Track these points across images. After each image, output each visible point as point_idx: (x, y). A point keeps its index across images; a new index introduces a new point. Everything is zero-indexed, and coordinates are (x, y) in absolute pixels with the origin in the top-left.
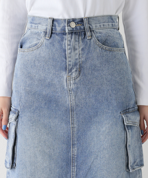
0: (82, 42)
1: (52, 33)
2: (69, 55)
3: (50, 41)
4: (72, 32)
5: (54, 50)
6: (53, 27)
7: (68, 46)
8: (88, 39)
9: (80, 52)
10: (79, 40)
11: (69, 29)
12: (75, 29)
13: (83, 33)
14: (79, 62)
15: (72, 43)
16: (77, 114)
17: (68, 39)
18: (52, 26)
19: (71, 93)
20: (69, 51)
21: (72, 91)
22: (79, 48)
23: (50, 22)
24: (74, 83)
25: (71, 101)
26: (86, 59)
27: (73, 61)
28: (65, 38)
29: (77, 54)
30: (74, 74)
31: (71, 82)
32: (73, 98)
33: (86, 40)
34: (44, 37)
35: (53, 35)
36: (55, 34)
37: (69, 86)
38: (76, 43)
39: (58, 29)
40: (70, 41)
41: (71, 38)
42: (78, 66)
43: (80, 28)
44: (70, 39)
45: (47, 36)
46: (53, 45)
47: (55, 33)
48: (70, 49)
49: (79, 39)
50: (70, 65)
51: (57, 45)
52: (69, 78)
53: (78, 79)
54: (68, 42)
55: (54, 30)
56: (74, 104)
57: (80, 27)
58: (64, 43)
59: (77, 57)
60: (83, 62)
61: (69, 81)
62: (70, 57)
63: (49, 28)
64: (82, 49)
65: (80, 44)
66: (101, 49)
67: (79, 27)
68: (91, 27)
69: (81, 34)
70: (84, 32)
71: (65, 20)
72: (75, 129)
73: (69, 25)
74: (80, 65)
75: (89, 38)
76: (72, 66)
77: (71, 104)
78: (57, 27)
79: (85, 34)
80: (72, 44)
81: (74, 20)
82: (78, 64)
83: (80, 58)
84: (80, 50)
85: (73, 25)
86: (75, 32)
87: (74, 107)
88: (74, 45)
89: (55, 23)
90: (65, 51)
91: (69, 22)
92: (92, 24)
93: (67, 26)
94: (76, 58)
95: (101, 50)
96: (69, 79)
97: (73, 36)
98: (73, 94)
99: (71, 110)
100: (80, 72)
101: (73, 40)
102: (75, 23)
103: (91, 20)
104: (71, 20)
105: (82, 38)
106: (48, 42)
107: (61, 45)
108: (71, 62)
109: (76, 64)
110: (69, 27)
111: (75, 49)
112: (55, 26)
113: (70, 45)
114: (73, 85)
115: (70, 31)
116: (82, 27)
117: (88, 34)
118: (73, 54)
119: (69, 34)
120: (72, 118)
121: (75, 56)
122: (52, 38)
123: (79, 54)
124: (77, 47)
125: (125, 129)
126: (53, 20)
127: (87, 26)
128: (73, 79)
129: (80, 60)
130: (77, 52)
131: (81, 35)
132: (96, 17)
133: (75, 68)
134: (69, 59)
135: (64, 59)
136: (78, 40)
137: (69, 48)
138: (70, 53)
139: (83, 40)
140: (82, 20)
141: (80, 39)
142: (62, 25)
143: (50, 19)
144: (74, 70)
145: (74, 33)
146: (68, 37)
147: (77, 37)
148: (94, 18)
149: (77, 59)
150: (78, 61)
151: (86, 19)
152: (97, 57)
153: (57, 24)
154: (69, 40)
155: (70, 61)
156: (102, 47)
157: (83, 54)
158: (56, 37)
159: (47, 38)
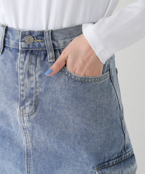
0: (41, 66)
1: (4, 46)
2: (21, 83)
3: (2, 57)
4: (26, 51)
6: (6, 39)
7: (20, 70)
8: (50, 62)
9: (37, 80)
10: (36, 63)
11: (23, 46)
12: (31, 47)
14: (36, 92)
15: (25, 66)
16: (34, 161)
17: (21, 60)
18: (5, 36)
19: (25, 132)
20: (21, 77)
21: (27, 130)
22: (36, 74)
24: (29, 121)
25: (27, 143)
26: (45, 90)
27: (27, 91)
29: (32, 82)
30: (27, 109)
31: (25, 118)
32: (30, 139)
33: (47, 63)
35: (5, 50)
36: (8, 49)
37: (23, 124)
38: (31, 66)
39: (12, 43)
40: (23, 63)
41: (25, 60)
42: (34, 99)
43: (40, 46)
44: (23, 60)
47: (8, 47)
48: (22, 74)
49: (36, 60)
50: (23, 96)
51: (9, 65)
52: (22, 113)
53: (34, 116)
54: (21, 64)
55: (7, 42)
56: (31, 147)
57: (39, 43)
58: (17, 64)
59: (33, 85)
60: (41, 93)
61: (22, 117)
62: (23, 85)
64: (40, 76)
65: (37, 68)
66: (68, 79)
67: (38, 43)
68: (56, 44)
69: (41, 54)
70: (45, 52)
71: (20, 32)
73: (23, 40)
74: (37, 97)
75: (51, 61)
76: (26, 97)
77: (27, 147)
78: (10, 40)
79: (46, 55)
80: (25, 68)
81: (31, 33)
82: (35, 96)
83: (37, 88)
84: (37, 76)
85: (30, 40)
86: (32, 51)
87: (31, 151)
88: (28, 70)
89: (9, 33)
90: (17, 75)
91: (24, 35)
92: (59, 40)
93: (21, 42)
94: (32, 86)
96: (22, 115)
97: (28, 57)
98: (28, 134)
100: (36, 107)
102: (34, 37)
103: (57, 34)
104: (27, 33)
105: (40, 60)
107: (14, 66)
108: (24, 92)
109: (31, 96)
110: (23, 43)
111: (29, 75)
112: (9, 38)
113: (22, 69)
114: (27, 123)
115: (24, 48)
117: (50, 55)
118: (27, 82)
119: (22, 52)
120: (28, 165)
121: (31, 84)
122: (4, 54)
123: (36, 82)
124: (32, 72)
126: (7, 29)
128: (27, 115)
129: (37, 90)
130: (32, 78)
131: (41, 56)
133: (30, 100)
134: (21, 87)
136: (34, 62)
137: (21, 73)
138: (23, 80)
141: (38, 61)
143: (3, 27)
144: (27, 104)
145: (29, 51)
146: (21, 56)
147: (34, 58)
148: (62, 31)
149: (32, 89)
150: (34, 91)
153: (11, 36)
154: (22, 62)
156: (69, 75)
157: (40, 82)
158: (9, 53)
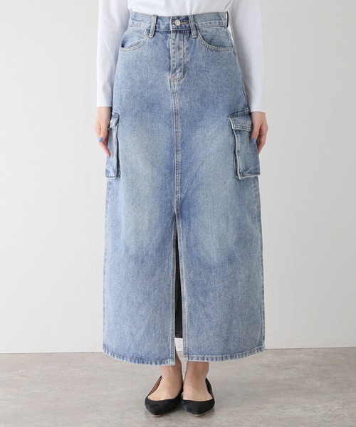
0: (187, 41)
1: (155, 31)
2: (173, 55)
3: (154, 39)
4: (176, 31)
5: (157, 50)
6: (157, 26)
7: (172, 45)
9: (185, 52)
14: (184, 62)
15: (176, 42)
16: (181, 118)
18: (156, 24)
19: (174, 95)
20: (173, 50)
21: (176, 93)
22: (184, 47)
23: (154, 19)
24: (179, 85)
26: (191, 59)
27: (177, 61)
28: (169, 37)
29: (181, 53)
30: (178, 75)
31: (175, 83)
32: (177, 101)
33: (191, 38)
34: (147, 36)
35: (156, 33)
37: (173, 88)
38: (181, 42)
39: (162, 27)
40: (175, 40)
42: (182, 67)
43: (185, 26)
44: (175, 38)
45: (150, 34)
46: (157, 44)
47: (158, 31)
48: (174, 48)
50: (174, 65)
51: (160, 44)
52: (173, 79)
53: (183, 80)
54: (173, 41)
55: (157, 28)
56: (178, 107)
58: (168, 42)
59: (182, 57)
60: (187, 62)
61: (173, 83)
62: (174, 57)
63: (153, 26)
64: (187, 49)
65: (185, 43)
68: (196, 25)
69: (186, 32)
70: (189, 31)
71: (169, 18)
72: (179, 134)
74: (184, 65)
75: (195, 37)
76: (177, 66)
77: (175, 108)
78: (161, 25)
79: (190, 33)
80: (176, 44)
81: (178, 18)
83: (184, 58)
84: (185, 49)
85: (178, 23)
86: (180, 30)
87: (179, 111)
88: (179, 44)
89: (159, 20)
90: (169, 50)
91: (174, 19)
92: (198, 22)
93: (172, 24)
96: (173, 81)
97: (178, 35)
98: (177, 97)
99: (175, 114)
100: (184, 72)
101: (177, 39)
102: (180, 21)
103: (197, 18)
104: (176, 18)
105: (187, 37)
106: (151, 41)
107: (165, 44)
108: (175, 62)
109: (180, 65)
111: (179, 49)
112: (159, 24)
113: (174, 44)
114: (177, 87)
115: (174, 29)
116: (187, 25)
117: (194, 32)
119: (173, 32)
120: (176, 122)
121: (180, 56)
122: (155, 37)
123: (184, 54)
124: (181, 46)
125: (233, 133)
126: (158, 18)
127: (192, 24)
128: (177, 80)
129: (185, 60)
130: (182, 51)
131: (187, 34)
132: (202, 14)
133: (179, 68)
134: (173, 59)
135: (168, 59)
136: (182, 39)
138: (174, 53)
139: (188, 39)
140: (187, 18)
141: (185, 38)
142: (167, 23)
143: (154, 17)
144: (177, 71)
145: (178, 31)
146: (172, 35)
147: (182, 35)
149: (181, 59)
150: (182, 61)
151: (191, 17)
152: (202, 57)
153: (161, 22)
154: (173, 39)
156: (208, 46)
157: (187, 54)
158: (160, 35)
159: (150, 37)
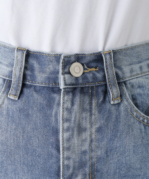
0: (100, 112)
1: (24, 85)
2: (65, 145)
3: (20, 104)
4: (73, 89)
5: (29, 128)
6: (28, 73)
7: (63, 123)
8: (113, 104)
9: (93, 136)
10: (91, 108)
11: (68, 82)
12: (81, 81)
13: (100, 90)
14: (91, 158)
15: (73, 116)
17: (65, 106)
18: (26, 68)
20: (66, 135)
22: (91, 127)
26: (106, 152)
27: (75, 157)
28: (56, 102)
29: (85, 140)
33: (108, 106)
34: (5, 94)
35: (26, 91)
36: (32, 89)
38: (84, 115)
39: (40, 77)
40: (69, 111)
41: (73, 104)
42: (87, 170)
43: (95, 78)
44: (69, 106)
45: (12, 91)
46: (28, 115)
47: (31, 86)
48: (68, 130)
49: (91, 104)
50: (68, 167)
51: (36, 117)
54: (65, 113)
55: (29, 78)
57: (94, 74)
58: (53, 113)
59: (86, 147)
60: (99, 159)
62: (68, 149)
64: (99, 130)
65: (93, 117)
66: (145, 128)
67: (91, 75)
68: (120, 73)
69: (97, 92)
70: (103, 88)
71: (57, 57)
73: (66, 70)
74: (92, 165)
75: (116, 102)
76: (74, 168)
78: (37, 73)
79: (106, 93)
80: (73, 119)
81: (79, 58)
82: (88, 164)
83: (92, 151)
84: (94, 130)
85: (77, 70)
86: (82, 88)
88: (79, 121)
89: (32, 61)
90: (56, 132)
92: (123, 67)
93: (63, 74)
94: (83, 149)
95: (143, 130)
97: (77, 99)
101: (76, 107)
102: (83, 65)
103: (121, 57)
104: (73, 59)
105: (98, 102)
106: (14, 108)
107: (47, 117)
108: (71, 161)
109: (82, 165)
110: (67, 76)
111: (81, 130)
112: (33, 70)
113: (68, 120)
115: (70, 85)
116: (99, 75)
118: (76, 142)
119: (67, 92)
121: (82, 145)
122: (24, 98)
123: (91, 141)
124: (86, 124)
127: (110, 73)
129: (93, 154)
130: (86, 135)
131: (97, 94)
132: (133, 48)
133: (81, 173)
134: (65, 152)
136: (88, 107)
137: (65, 128)
138: (69, 140)
139: (100, 106)
140: (98, 58)
141: (94, 105)
143: (20, 53)
145: (78, 90)
147: (87, 99)
148: (128, 52)
149: (84, 152)
150: (87, 157)
151: (108, 57)
152: (134, 146)
154: (67, 109)
155: (68, 158)
156: (146, 121)
157: (98, 140)
158: (35, 95)
159: (12, 97)
